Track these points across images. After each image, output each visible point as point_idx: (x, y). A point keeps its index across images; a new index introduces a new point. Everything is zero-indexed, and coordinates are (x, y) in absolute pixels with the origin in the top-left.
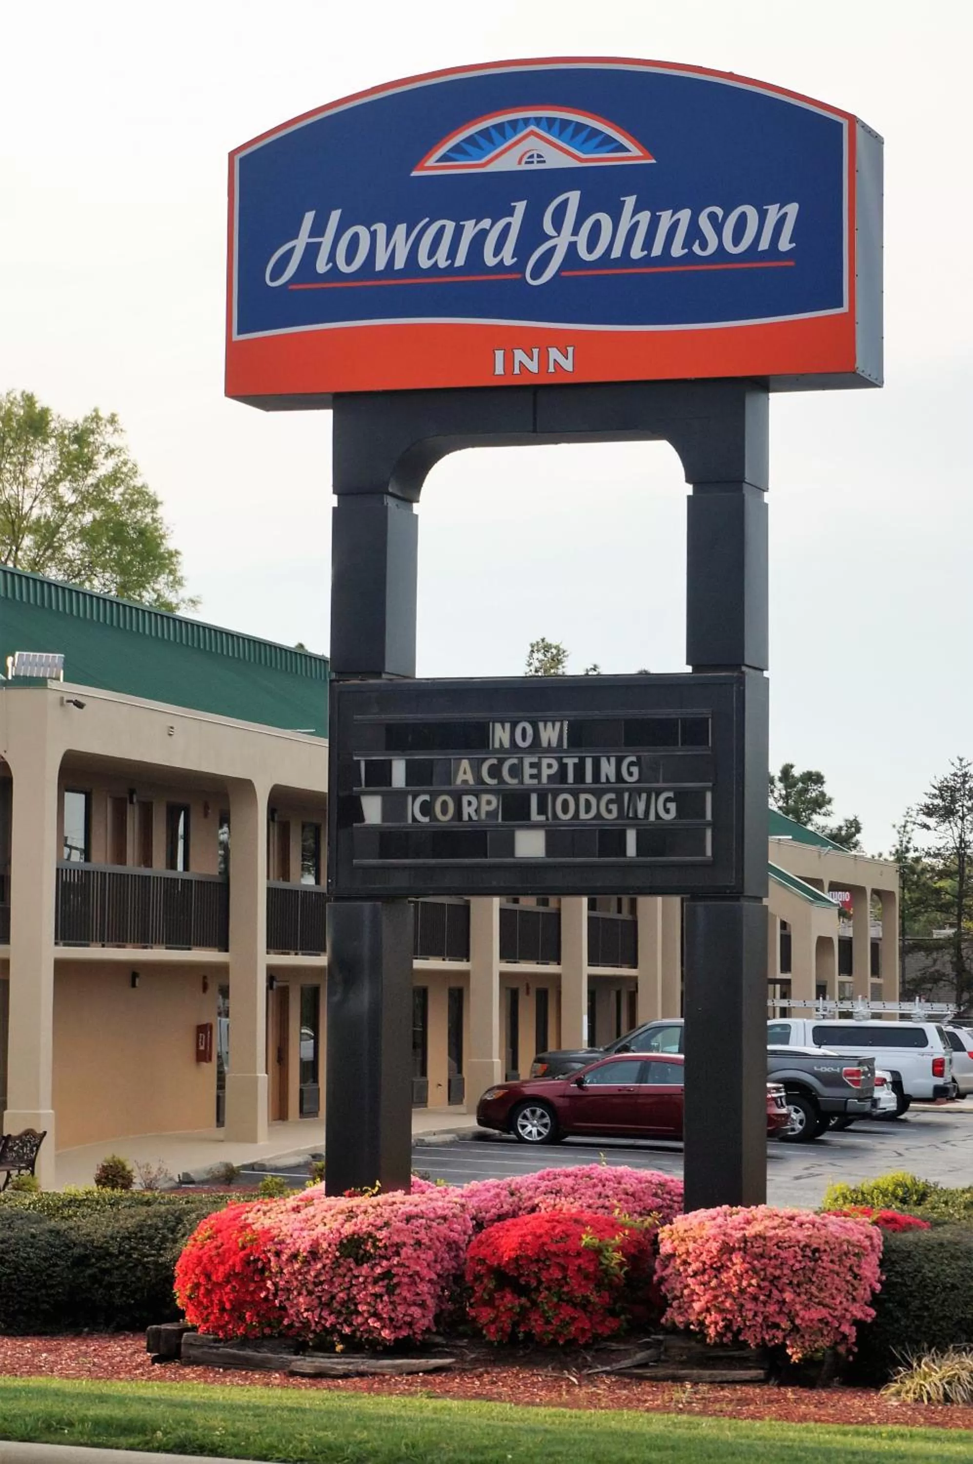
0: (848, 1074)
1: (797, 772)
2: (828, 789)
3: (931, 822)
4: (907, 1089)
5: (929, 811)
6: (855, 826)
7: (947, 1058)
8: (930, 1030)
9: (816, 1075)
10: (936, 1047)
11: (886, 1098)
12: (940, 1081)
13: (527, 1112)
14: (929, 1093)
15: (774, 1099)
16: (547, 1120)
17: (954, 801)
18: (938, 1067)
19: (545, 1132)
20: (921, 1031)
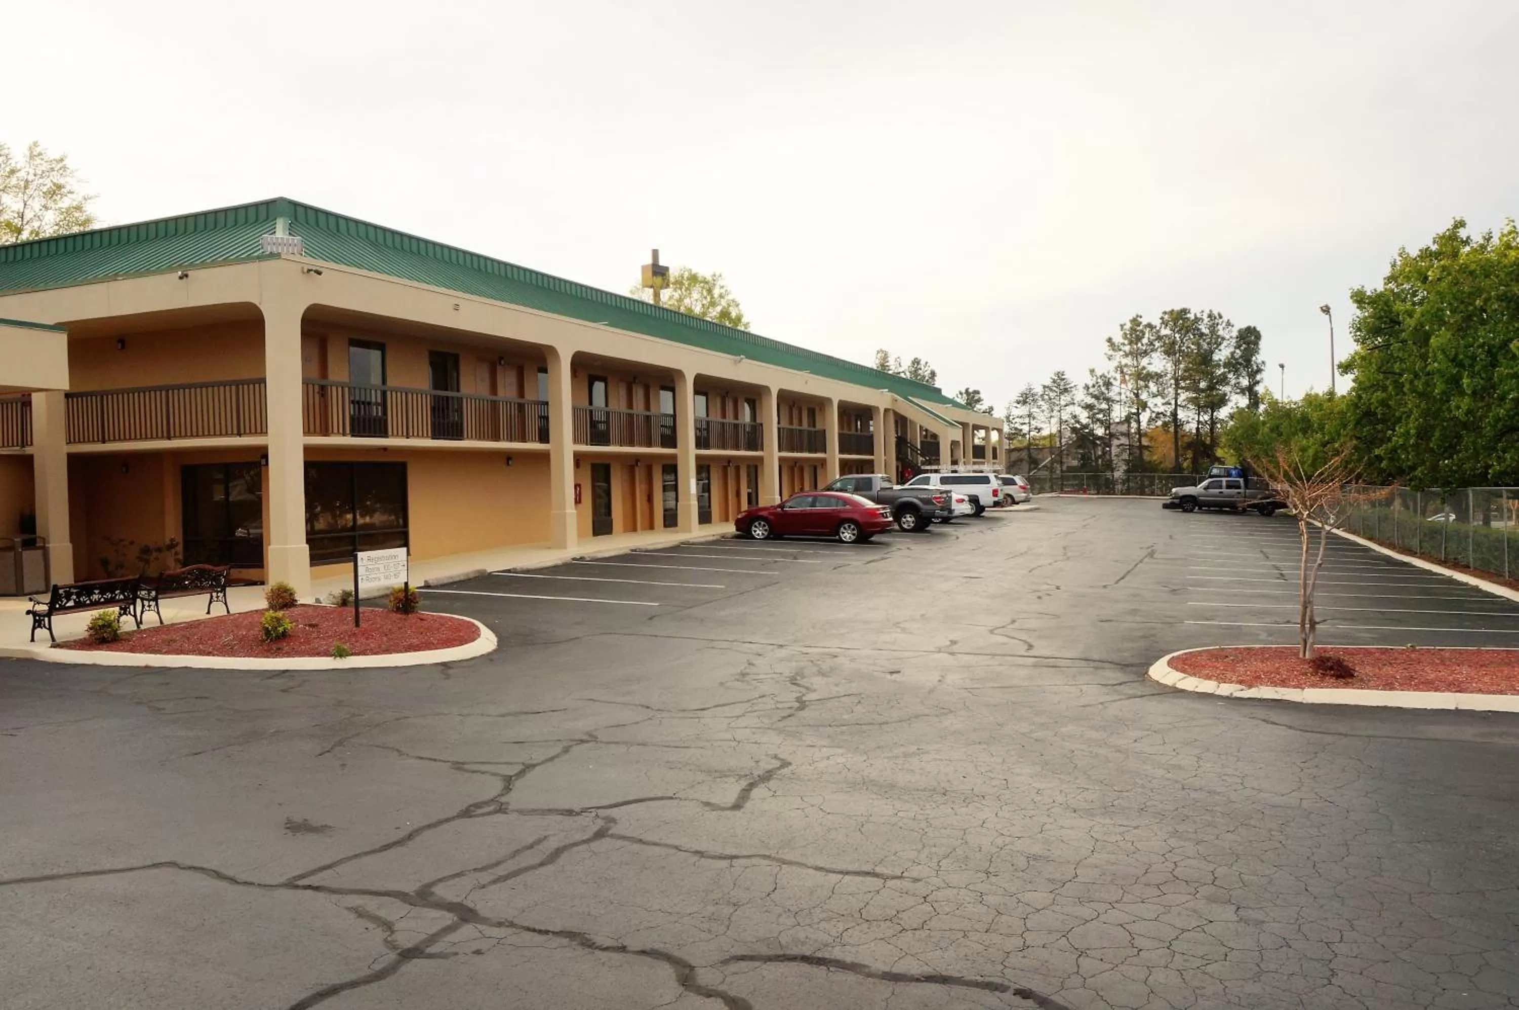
0: (936, 498)
1: (971, 390)
2: (982, 396)
3: (1018, 406)
4: (982, 503)
5: (1018, 402)
6: (991, 409)
7: (1000, 489)
8: (992, 476)
9: (920, 499)
10: (995, 483)
11: (966, 508)
12: (996, 499)
13: (757, 524)
14: (992, 504)
15: (882, 514)
16: (767, 527)
17: (1027, 398)
18: (995, 493)
19: (766, 533)
20: (987, 477)
